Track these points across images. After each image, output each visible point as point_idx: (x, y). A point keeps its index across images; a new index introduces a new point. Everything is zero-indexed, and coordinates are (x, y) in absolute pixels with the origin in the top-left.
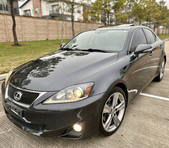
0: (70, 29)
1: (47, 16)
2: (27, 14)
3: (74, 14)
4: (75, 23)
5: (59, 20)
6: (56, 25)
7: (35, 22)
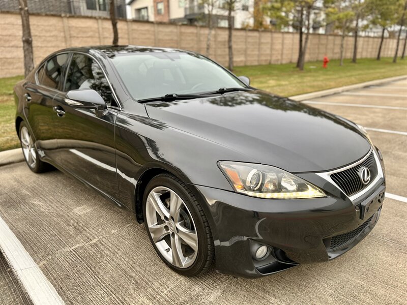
0: (224, 45)
1: (179, 20)
2: (141, 16)
3: (233, 14)
4: (234, 33)
5: (202, 27)
6: (196, 39)
7: (154, 31)
